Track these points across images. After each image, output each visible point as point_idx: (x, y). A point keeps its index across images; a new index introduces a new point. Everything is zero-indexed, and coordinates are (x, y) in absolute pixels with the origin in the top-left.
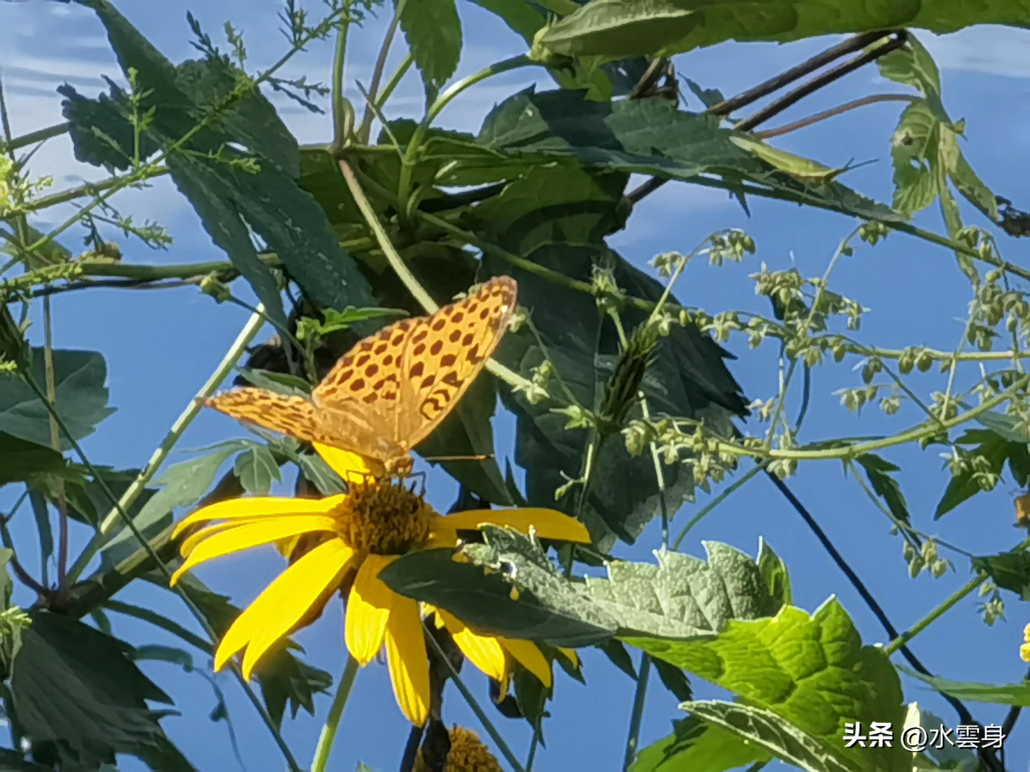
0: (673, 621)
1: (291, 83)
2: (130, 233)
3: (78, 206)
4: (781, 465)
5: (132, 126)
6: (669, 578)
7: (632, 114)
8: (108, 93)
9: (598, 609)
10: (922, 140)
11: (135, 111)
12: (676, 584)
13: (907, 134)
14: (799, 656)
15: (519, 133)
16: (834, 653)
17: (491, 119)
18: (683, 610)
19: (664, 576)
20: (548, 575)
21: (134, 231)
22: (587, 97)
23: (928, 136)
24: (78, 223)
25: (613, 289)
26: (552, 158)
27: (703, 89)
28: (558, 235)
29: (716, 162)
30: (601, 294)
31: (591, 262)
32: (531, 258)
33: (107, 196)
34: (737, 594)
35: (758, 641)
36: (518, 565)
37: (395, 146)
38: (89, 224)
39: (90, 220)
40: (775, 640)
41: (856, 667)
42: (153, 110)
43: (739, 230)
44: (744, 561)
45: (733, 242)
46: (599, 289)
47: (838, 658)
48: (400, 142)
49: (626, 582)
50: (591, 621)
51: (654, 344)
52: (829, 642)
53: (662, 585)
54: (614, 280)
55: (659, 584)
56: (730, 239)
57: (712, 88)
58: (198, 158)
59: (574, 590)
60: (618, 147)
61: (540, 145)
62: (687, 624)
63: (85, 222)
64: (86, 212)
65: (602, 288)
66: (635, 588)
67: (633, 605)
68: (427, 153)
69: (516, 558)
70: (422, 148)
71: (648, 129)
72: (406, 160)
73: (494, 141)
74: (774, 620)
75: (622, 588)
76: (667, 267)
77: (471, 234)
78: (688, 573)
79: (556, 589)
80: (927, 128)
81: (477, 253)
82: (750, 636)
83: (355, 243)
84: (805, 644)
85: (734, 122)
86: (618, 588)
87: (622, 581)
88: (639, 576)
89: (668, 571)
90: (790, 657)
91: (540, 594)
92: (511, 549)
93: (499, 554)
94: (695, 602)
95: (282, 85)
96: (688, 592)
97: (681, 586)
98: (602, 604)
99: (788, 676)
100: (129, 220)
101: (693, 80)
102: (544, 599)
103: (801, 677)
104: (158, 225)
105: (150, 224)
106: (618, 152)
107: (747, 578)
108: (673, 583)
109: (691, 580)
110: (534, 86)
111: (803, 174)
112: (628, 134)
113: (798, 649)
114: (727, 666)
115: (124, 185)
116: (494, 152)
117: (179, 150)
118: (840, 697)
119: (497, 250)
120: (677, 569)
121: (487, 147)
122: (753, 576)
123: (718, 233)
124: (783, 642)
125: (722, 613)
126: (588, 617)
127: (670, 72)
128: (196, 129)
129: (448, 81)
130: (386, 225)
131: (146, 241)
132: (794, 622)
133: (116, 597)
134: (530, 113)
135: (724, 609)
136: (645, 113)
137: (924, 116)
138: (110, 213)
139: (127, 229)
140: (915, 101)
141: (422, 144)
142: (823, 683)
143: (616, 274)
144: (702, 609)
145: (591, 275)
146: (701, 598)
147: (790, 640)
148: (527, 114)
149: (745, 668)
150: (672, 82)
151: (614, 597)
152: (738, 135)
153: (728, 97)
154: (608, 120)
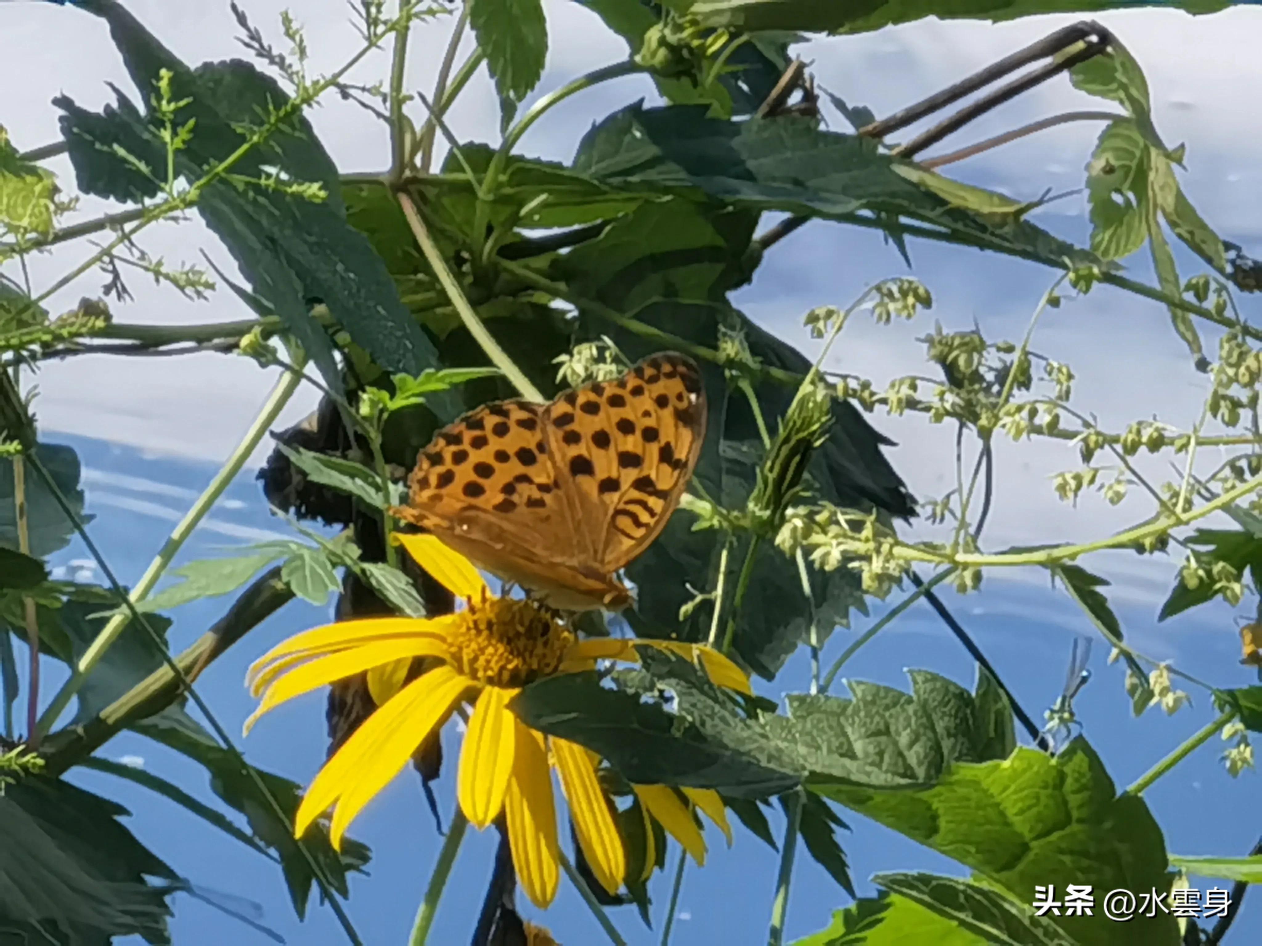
0: (868, 768)
1: (363, 89)
2: (161, 279)
3: (97, 245)
4: (962, 577)
5: (165, 144)
6: (862, 714)
7: (766, 135)
8: (115, 105)
9: (779, 750)
10: (1127, 169)
11: (168, 125)
12: (872, 722)
13: (1107, 162)
14: (1035, 810)
15: (623, 160)
16: (1080, 806)
17: (589, 141)
18: (881, 754)
19: (856, 711)
20: (717, 708)
21: (167, 277)
22: (710, 114)
23: (1134, 164)
24: (96, 267)
25: (746, 357)
26: (667, 190)
27: (850, 106)
28: (670, 291)
29: (876, 195)
30: (731, 363)
31: (717, 324)
32: (638, 317)
33: (133, 231)
34: (949, 735)
35: (985, 791)
36: (680, 694)
37: (469, 175)
38: (110, 267)
39: (112, 262)
40: (1006, 788)
41: (1108, 825)
42: (191, 123)
43: (911, 278)
44: (957, 691)
45: (904, 294)
46: (728, 355)
47: (1085, 813)
48: (474, 170)
49: (809, 719)
50: (772, 766)
51: (824, 419)
52: (1075, 792)
53: (854, 722)
54: (746, 345)
55: (850, 721)
56: (901, 290)
57: (861, 105)
58: (247, 184)
59: (749, 727)
60: (749, 176)
61: (652, 175)
62: (887, 772)
63: (104, 266)
64: (107, 252)
65: (732, 355)
66: (821, 726)
67: (819, 748)
68: (510, 184)
69: (678, 684)
70: (503, 178)
71: (789, 154)
72: (482, 193)
73: (593, 169)
74: (1006, 764)
75: (804, 727)
76: (821, 324)
77: (562, 286)
78: (887, 708)
79: (727, 724)
80: (1133, 154)
81: (570, 311)
82: (975, 783)
83: (419, 297)
84: (1044, 793)
85: (890, 147)
86: (799, 727)
87: (804, 718)
88: (825, 712)
89: (861, 705)
90: (1021, 812)
91: (708, 730)
92: (671, 674)
93: (655, 679)
94: (896, 743)
95: (352, 91)
96: (887, 731)
97: (878, 723)
98: (782, 745)
99: (1021, 835)
100: (160, 263)
101: (838, 95)
102: (714, 737)
103: (1038, 837)
104: (197, 268)
105: (187, 268)
106: (749, 183)
107: (960, 715)
108: (868, 720)
109: (891, 716)
110: (642, 100)
111: (986, 210)
112: (763, 161)
113: (1034, 801)
114: (942, 823)
115: (156, 217)
116: (596, 182)
117: (223, 175)
118: (1085, 863)
119: (595, 306)
120: (873, 702)
121: (585, 176)
122: (968, 711)
123: (885, 282)
124: (1015, 792)
125: (929, 758)
126: (769, 761)
127: (808, 85)
128: (245, 147)
129: (529, 94)
130: (458, 276)
131: (182, 289)
132: (1030, 766)
133: (99, 753)
134: (638, 134)
135: (933, 753)
136: (784, 134)
137: (1129, 138)
138: (137, 254)
139: (157, 274)
140: (1117, 120)
141: (504, 172)
142: (1063, 845)
143: (747, 337)
144: (906, 753)
145: (717, 339)
146: (904, 739)
147: (1022, 790)
148: (634, 137)
149: (965, 826)
150: (810, 97)
151: (794, 736)
152: (901, 163)
153: (880, 116)
154: (735, 143)
